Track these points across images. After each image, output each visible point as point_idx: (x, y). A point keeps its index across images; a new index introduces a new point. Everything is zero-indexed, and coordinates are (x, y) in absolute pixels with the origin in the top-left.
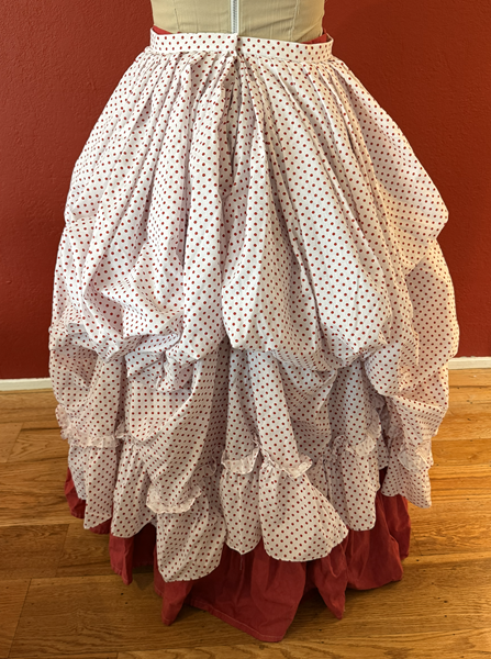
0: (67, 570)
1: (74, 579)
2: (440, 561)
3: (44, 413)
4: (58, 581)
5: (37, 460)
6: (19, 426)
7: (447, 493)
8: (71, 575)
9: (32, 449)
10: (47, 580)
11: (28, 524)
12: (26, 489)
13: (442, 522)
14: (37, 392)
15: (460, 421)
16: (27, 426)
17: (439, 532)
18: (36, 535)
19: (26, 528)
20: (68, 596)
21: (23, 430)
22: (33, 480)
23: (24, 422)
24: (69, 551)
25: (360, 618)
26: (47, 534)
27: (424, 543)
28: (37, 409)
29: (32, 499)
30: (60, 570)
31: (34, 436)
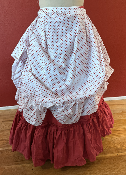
0: (16, 163)
1: (18, 165)
2: (124, 154)
3: (9, 116)
4: (13, 166)
5: (7, 130)
6: (2, 120)
7: (124, 134)
8: (17, 164)
9: (6, 127)
10: (10, 166)
11: (4, 149)
12: (4, 139)
13: (123, 143)
14: (7, 110)
15: (125, 113)
16: (4, 120)
17: (123, 146)
18: (7, 152)
19: (4, 150)
20: (16, 171)
21: (3, 121)
22: (6, 136)
23: (3, 119)
24: (16, 157)
25: (103, 173)
26: (10, 152)
27: (119, 149)
28: (7, 115)
29: (6, 141)
30: (14, 163)
31: (6, 123)
